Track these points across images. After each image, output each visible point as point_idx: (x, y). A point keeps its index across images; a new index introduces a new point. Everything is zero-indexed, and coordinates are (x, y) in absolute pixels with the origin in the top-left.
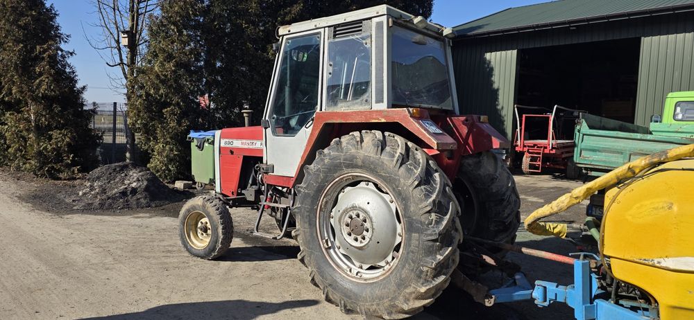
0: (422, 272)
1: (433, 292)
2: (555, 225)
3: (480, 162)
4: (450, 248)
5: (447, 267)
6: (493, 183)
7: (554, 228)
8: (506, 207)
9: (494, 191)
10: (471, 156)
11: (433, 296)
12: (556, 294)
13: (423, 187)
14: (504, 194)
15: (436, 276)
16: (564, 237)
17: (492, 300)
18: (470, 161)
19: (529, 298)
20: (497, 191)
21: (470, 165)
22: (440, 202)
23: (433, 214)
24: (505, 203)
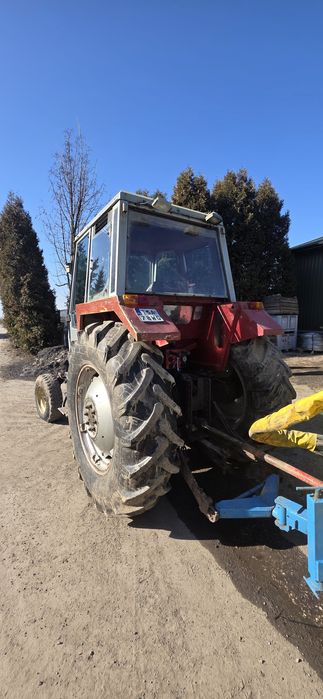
0: (123, 479)
1: (143, 500)
2: (302, 433)
3: (247, 350)
4: (148, 458)
5: (153, 477)
6: (259, 373)
7: (298, 439)
8: (272, 399)
9: (260, 381)
10: (239, 344)
11: (144, 504)
12: (297, 522)
13: (122, 385)
14: (270, 385)
15: (139, 486)
16: (312, 450)
17: (214, 516)
18: (238, 349)
19: (268, 516)
20: (263, 382)
21: (238, 353)
22: (140, 404)
23: (130, 418)
24: (272, 394)
